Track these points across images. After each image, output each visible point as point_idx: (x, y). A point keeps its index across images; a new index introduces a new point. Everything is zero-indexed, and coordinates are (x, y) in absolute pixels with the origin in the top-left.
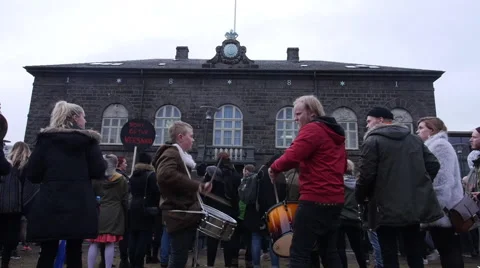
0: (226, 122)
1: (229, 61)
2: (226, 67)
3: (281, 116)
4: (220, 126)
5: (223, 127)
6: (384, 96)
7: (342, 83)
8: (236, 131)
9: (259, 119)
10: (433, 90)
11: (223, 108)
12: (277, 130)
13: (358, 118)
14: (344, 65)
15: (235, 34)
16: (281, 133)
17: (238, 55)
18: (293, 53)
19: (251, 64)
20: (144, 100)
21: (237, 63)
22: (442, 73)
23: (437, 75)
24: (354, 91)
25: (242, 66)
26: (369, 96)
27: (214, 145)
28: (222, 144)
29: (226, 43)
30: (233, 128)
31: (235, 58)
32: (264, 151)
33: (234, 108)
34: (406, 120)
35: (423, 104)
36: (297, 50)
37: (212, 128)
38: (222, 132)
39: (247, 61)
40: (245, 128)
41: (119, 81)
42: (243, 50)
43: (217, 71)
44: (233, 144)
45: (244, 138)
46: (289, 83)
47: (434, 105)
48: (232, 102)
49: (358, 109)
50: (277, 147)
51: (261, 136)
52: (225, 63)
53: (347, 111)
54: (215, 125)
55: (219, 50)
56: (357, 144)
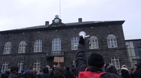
0: (56, 43)
1: (56, 24)
2: (55, 26)
3: (73, 40)
4: (54, 44)
5: (55, 45)
6: (106, 30)
7: (92, 28)
8: (59, 46)
9: (66, 41)
10: (122, 27)
11: (55, 39)
12: (72, 44)
13: (98, 38)
14: (94, 22)
15: (58, 16)
16: (73, 45)
17: (59, 22)
18: (80, 20)
19: (63, 24)
20: (31, 38)
21: (59, 24)
22: (124, 21)
23: (123, 22)
24: (96, 30)
25: (60, 25)
26: (101, 31)
27: (52, 51)
28: (55, 50)
29: (55, 19)
30: (58, 45)
31: (58, 23)
32: (68, 51)
33: (58, 38)
34: (114, 38)
35: (119, 32)
36: (81, 19)
37: (51, 45)
38: (55, 46)
39: (62, 24)
40: (62, 44)
41: (24, 33)
42: (60, 20)
43: (53, 27)
44: (58, 50)
45: (61, 48)
46: (75, 29)
47: (123, 32)
48: (58, 37)
49: (97, 35)
50: (72, 50)
51: (67, 46)
52: (55, 25)
53: (94, 36)
54: (52, 44)
55: (53, 21)
56: (98, 47)
